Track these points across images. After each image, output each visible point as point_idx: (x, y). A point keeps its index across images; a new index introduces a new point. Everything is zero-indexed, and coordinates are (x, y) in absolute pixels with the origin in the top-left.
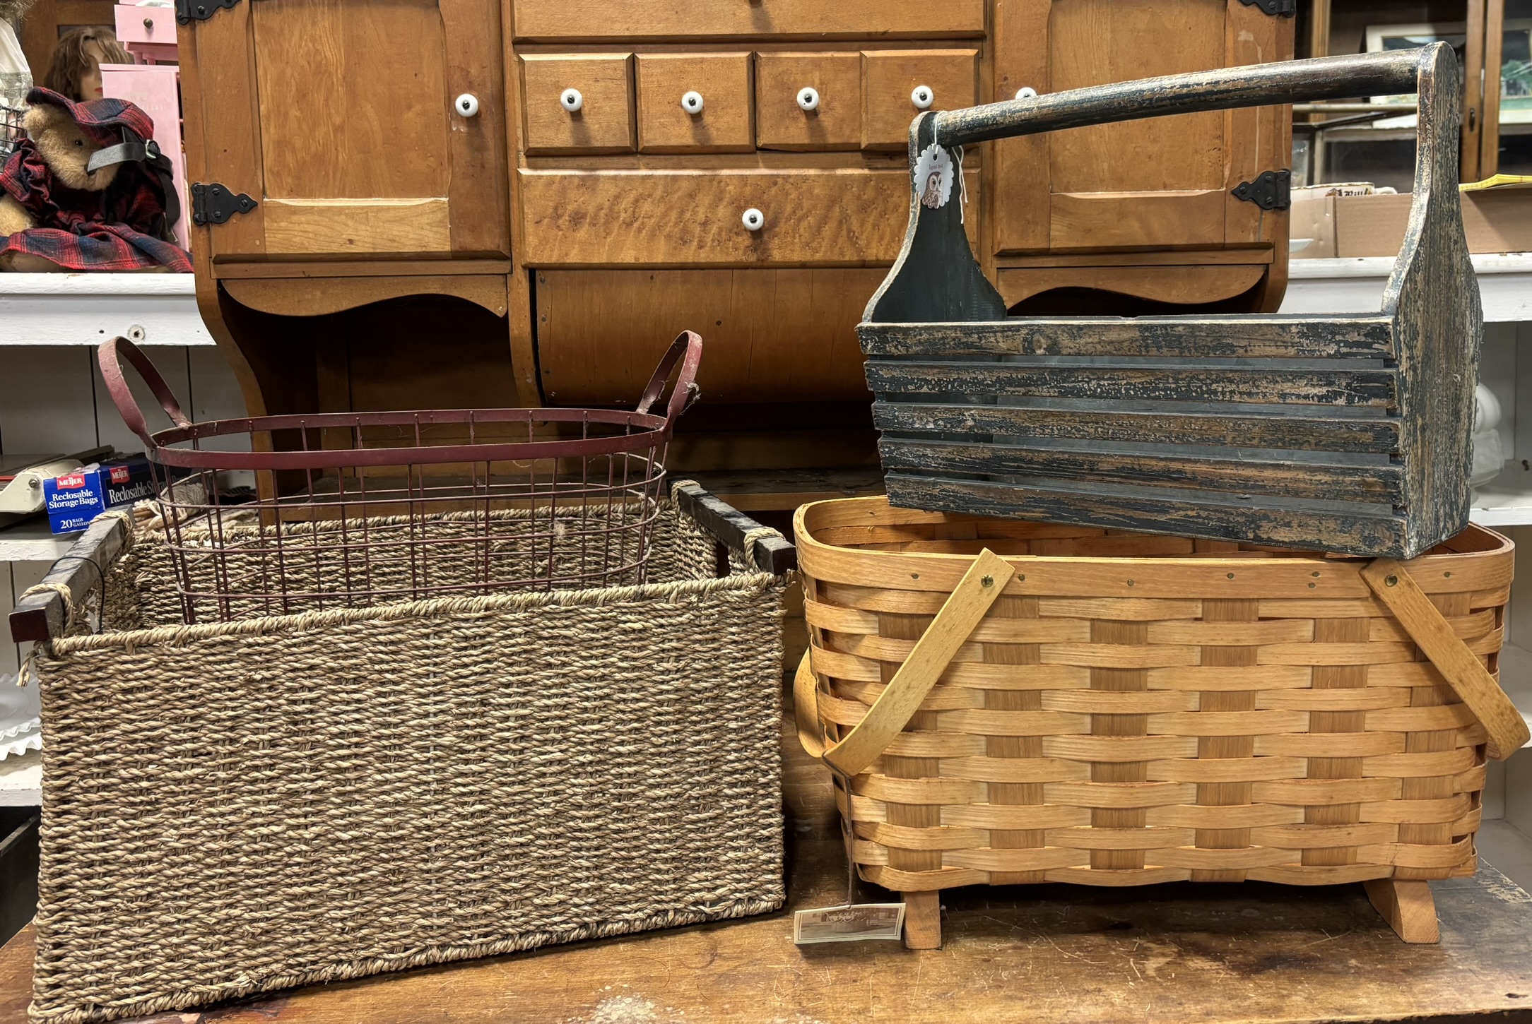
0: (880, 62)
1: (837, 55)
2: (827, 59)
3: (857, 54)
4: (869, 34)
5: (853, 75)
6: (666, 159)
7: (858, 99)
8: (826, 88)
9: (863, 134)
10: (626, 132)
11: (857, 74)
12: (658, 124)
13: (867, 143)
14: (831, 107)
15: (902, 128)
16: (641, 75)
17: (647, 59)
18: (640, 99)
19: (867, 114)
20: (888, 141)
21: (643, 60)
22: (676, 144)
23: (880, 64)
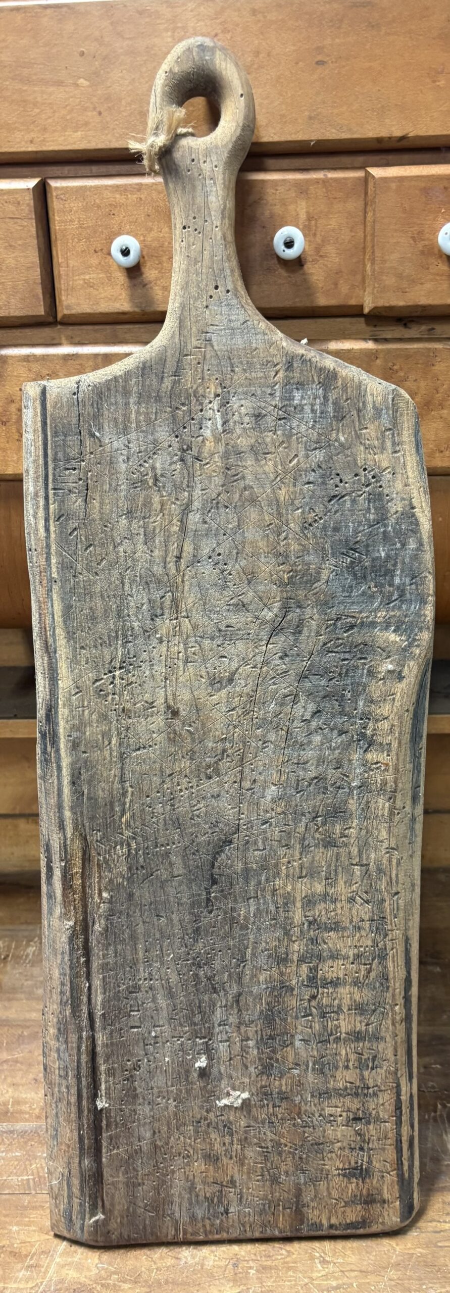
0: (394, 186)
1: (332, 175)
2: (317, 181)
3: (360, 174)
4: (379, 140)
5: (354, 205)
6: (95, 331)
7: (362, 241)
8: (316, 226)
9: (366, 293)
10: (38, 295)
11: (360, 204)
12: (81, 282)
13: (372, 306)
14: (321, 253)
15: (422, 284)
16: (56, 211)
17: (63, 188)
18: (56, 246)
19: (373, 264)
20: (401, 303)
21: (56, 188)
22: (107, 310)
23: (394, 188)
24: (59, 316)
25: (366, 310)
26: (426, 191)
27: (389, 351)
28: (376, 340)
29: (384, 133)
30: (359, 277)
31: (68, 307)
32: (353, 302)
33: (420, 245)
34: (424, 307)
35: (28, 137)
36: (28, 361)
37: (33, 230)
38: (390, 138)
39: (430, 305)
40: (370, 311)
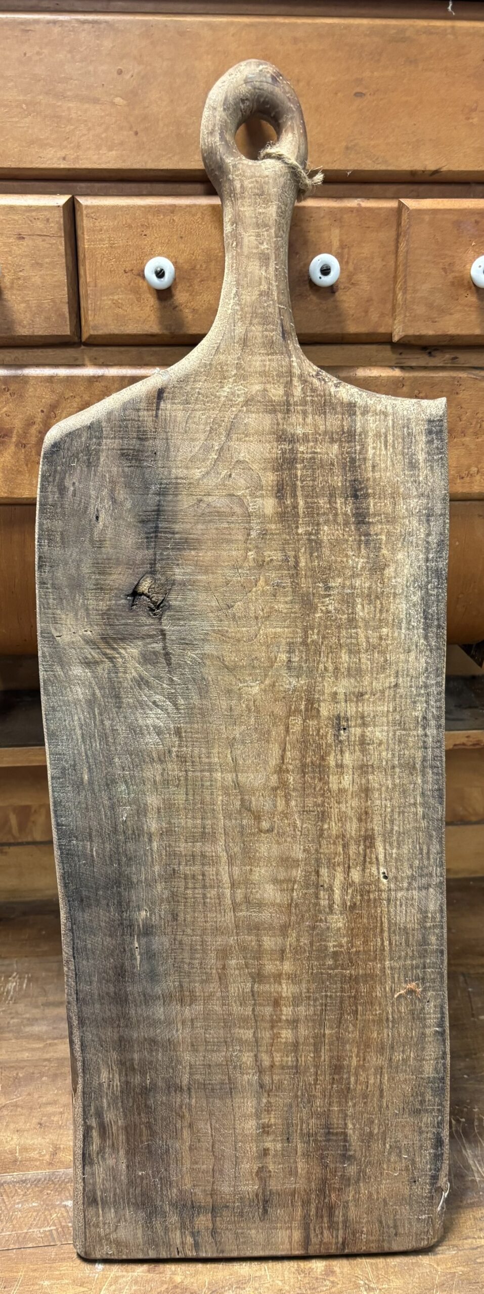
0: (427, 218)
1: (364, 203)
2: (351, 210)
3: (393, 204)
4: (413, 173)
5: (387, 235)
6: (121, 352)
7: (393, 270)
8: (349, 254)
9: (396, 322)
10: (64, 314)
11: (393, 233)
12: (110, 302)
13: (402, 334)
14: (352, 281)
15: (451, 314)
16: (85, 230)
17: (93, 207)
18: (84, 265)
19: (405, 293)
20: (431, 333)
21: (87, 207)
22: (135, 332)
23: (427, 220)
24: (85, 337)
25: (396, 339)
26: (457, 224)
27: (415, 378)
28: (402, 368)
29: (418, 166)
30: (389, 306)
31: (95, 327)
32: (382, 330)
33: (451, 276)
34: (452, 337)
35: (62, 154)
36: (52, 382)
37: (62, 248)
38: (423, 171)
39: (458, 335)
40: (400, 339)
